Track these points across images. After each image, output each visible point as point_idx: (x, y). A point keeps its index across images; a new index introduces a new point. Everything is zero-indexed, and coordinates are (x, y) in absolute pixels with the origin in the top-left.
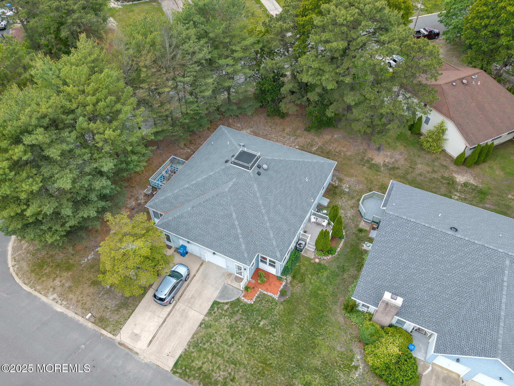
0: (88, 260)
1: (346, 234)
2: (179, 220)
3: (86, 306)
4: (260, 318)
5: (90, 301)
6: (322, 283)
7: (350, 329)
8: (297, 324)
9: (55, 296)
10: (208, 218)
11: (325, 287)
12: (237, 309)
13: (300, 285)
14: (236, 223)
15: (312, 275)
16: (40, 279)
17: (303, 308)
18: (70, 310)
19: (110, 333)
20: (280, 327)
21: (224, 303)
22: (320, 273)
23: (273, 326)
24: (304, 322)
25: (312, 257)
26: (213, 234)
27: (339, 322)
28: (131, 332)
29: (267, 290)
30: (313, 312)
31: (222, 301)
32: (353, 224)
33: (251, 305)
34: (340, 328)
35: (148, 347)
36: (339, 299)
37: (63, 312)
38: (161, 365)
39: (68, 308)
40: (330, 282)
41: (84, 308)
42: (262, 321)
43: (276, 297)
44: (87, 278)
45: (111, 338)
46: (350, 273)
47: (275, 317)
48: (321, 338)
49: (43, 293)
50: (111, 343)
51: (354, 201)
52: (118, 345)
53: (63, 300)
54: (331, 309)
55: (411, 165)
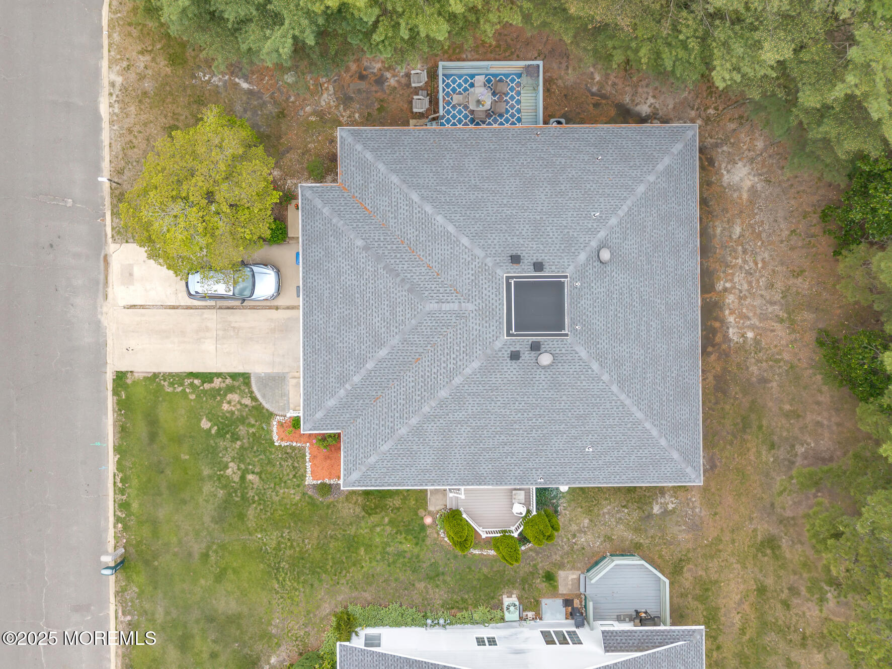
0: (209, 81)
2: (330, 233)
3: (130, 152)
4: (257, 470)
5: (141, 152)
6: (384, 549)
7: (316, 629)
8: (282, 536)
9: (119, 80)
10: (357, 295)
11: (379, 557)
12: (253, 422)
13: (358, 510)
14: (370, 365)
15: (391, 522)
16: (130, 24)
17: (316, 534)
18: (110, 131)
19: (113, 229)
20: (261, 509)
21: (252, 392)
22: (404, 535)
23: (256, 498)
24: (292, 546)
25: (431, 508)
26: (331, 323)
27: (318, 607)
28: (131, 263)
29: (314, 458)
30: (318, 555)
31: (254, 388)
32: (562, 557)
33: (272, 442)
34: (309, 612)
35: (124, 308)
36: (366, 591)
37: (102, 119)
38: (109, 348)
39: (112, 123)
40: (394, 562)
41: (125, 151)
42: (255, 476)
43: (309, 480)
44: (176, 112)
45: (106, 235)
46: (431, 592)
47: (274, 493)
48: (276, 586)
49: (112, 53)
50: (98, 243)
51: (629, 535)
52: (102, 257)
53: (118, 102)
54: (338, 583)
55: (811, 637)
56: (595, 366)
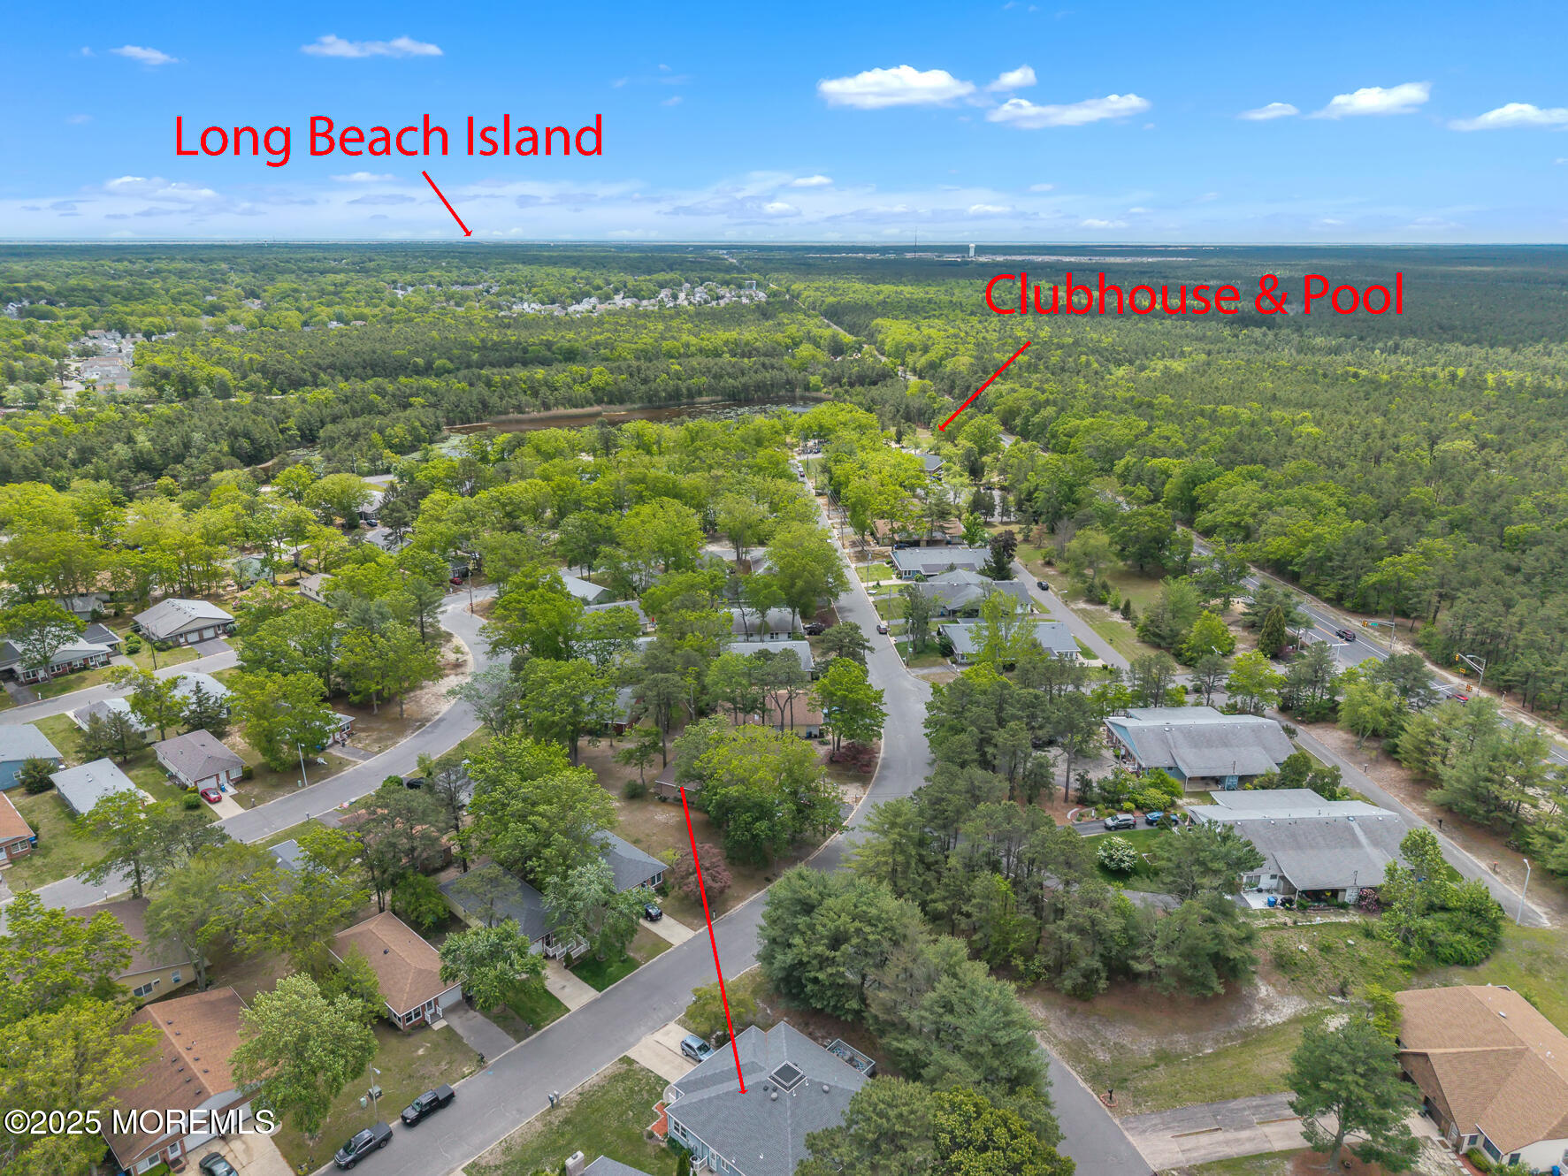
56: (789, 1113)
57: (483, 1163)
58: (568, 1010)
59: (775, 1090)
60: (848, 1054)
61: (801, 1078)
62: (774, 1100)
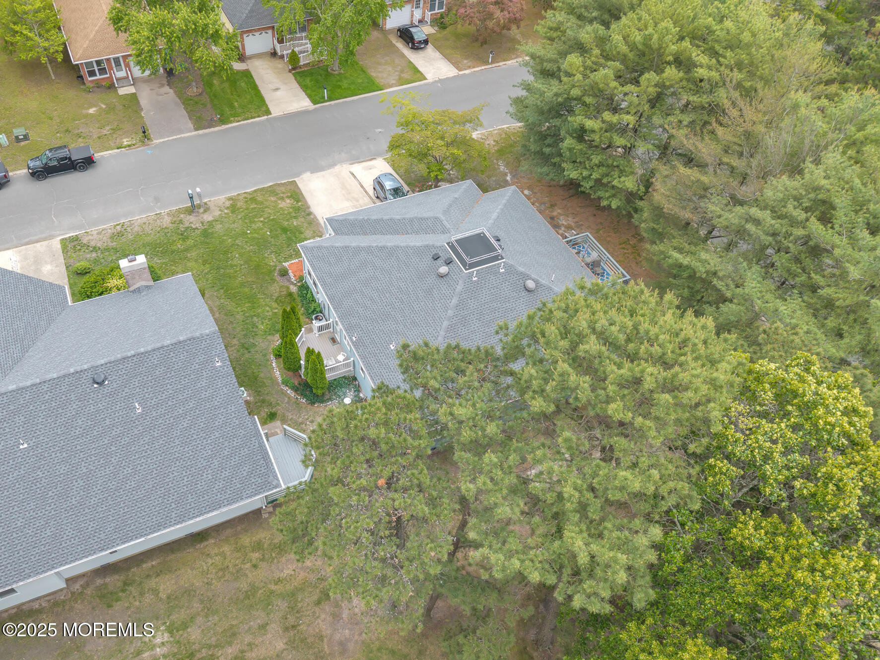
1: (286, 394)
6: (254, 315)
11: (247, 314)
17: (250, 280)
24: (236, 271)
30: (236, 284)
35: (349, 170)
40: (247, 323)
43: (286, 264)
55: (298, 632)
56: (455, 301)
57: (85, 240)
58: (268, 112)
59: (449, 262)
60: (594, 255)
61: (496, 258)
62: (442, 276)
